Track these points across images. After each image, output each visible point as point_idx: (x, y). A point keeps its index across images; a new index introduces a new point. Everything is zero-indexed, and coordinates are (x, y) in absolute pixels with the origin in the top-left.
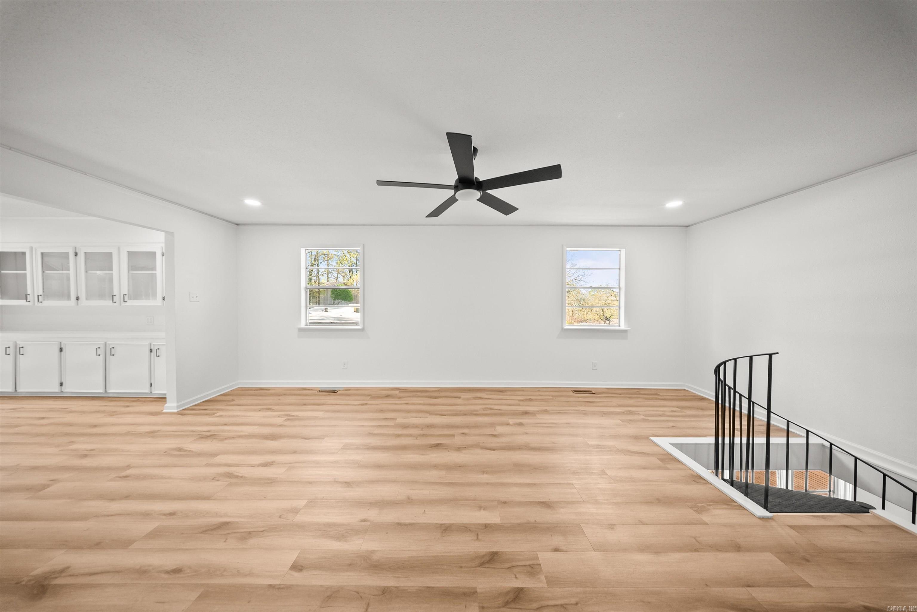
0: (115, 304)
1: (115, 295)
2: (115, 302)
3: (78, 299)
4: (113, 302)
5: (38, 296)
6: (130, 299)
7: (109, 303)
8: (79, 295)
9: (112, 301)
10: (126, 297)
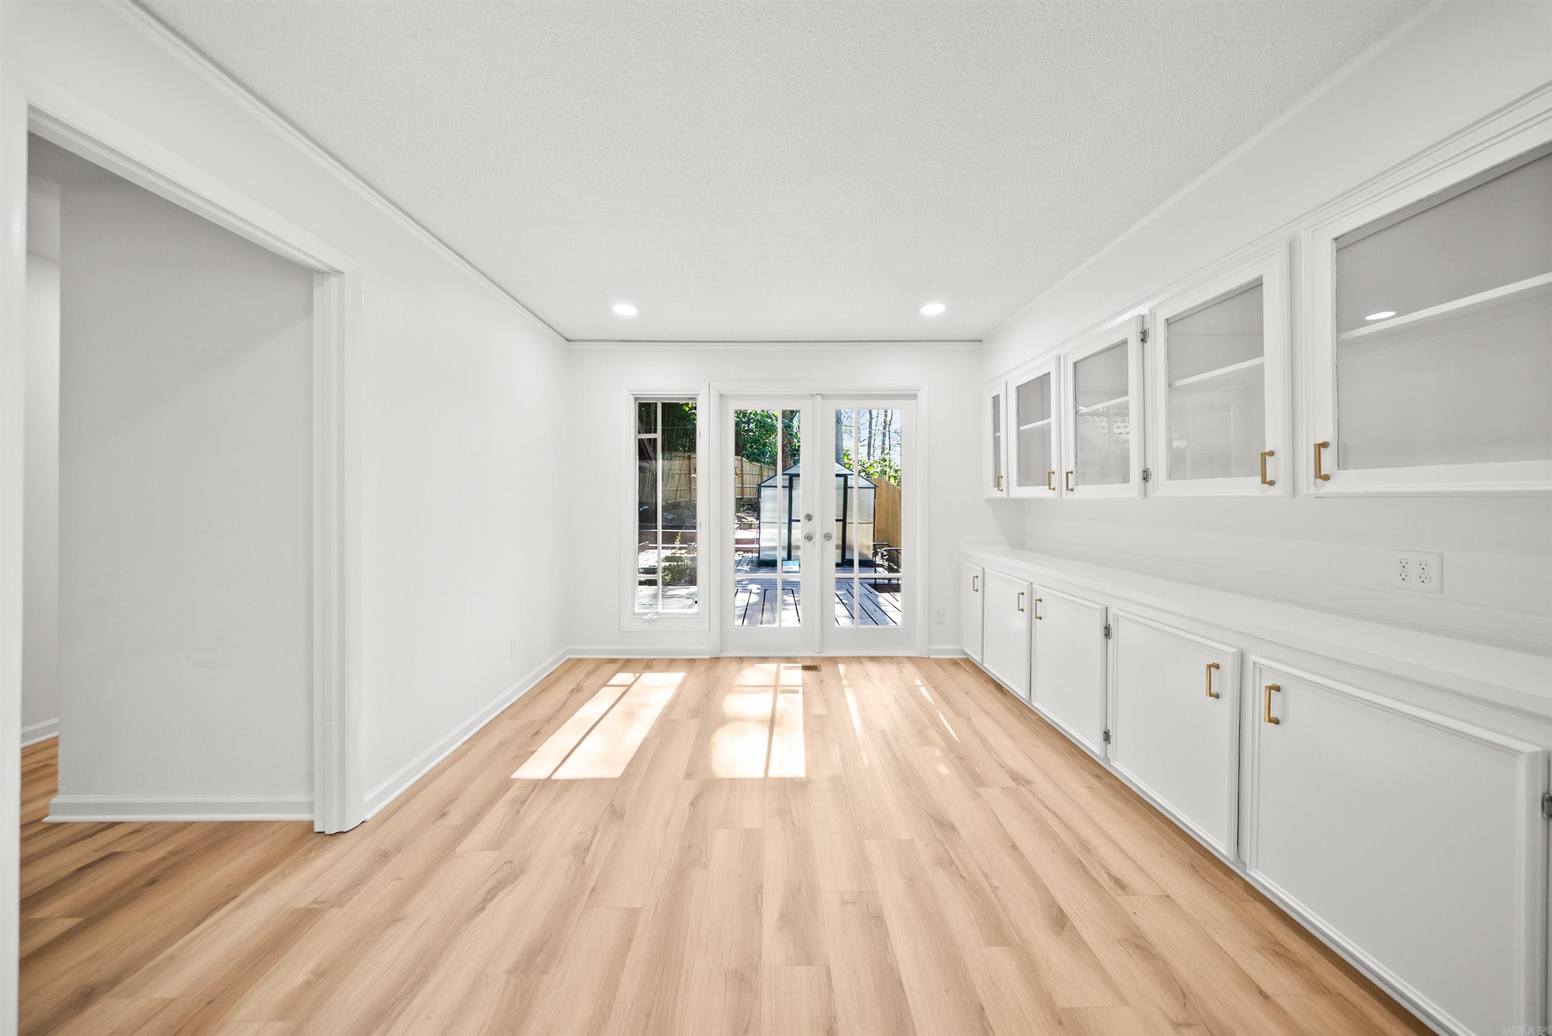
0: (1273, 491)
1: (1271, 454)
2: (1272, 483)
3: (1146, 477)
4: (1264, 481)
5: (1067, 473)
6: (1342, 463)
7: (1251, 486)
8: (1150, 466)
9: (1259, 479)
10: (1328, 456)
